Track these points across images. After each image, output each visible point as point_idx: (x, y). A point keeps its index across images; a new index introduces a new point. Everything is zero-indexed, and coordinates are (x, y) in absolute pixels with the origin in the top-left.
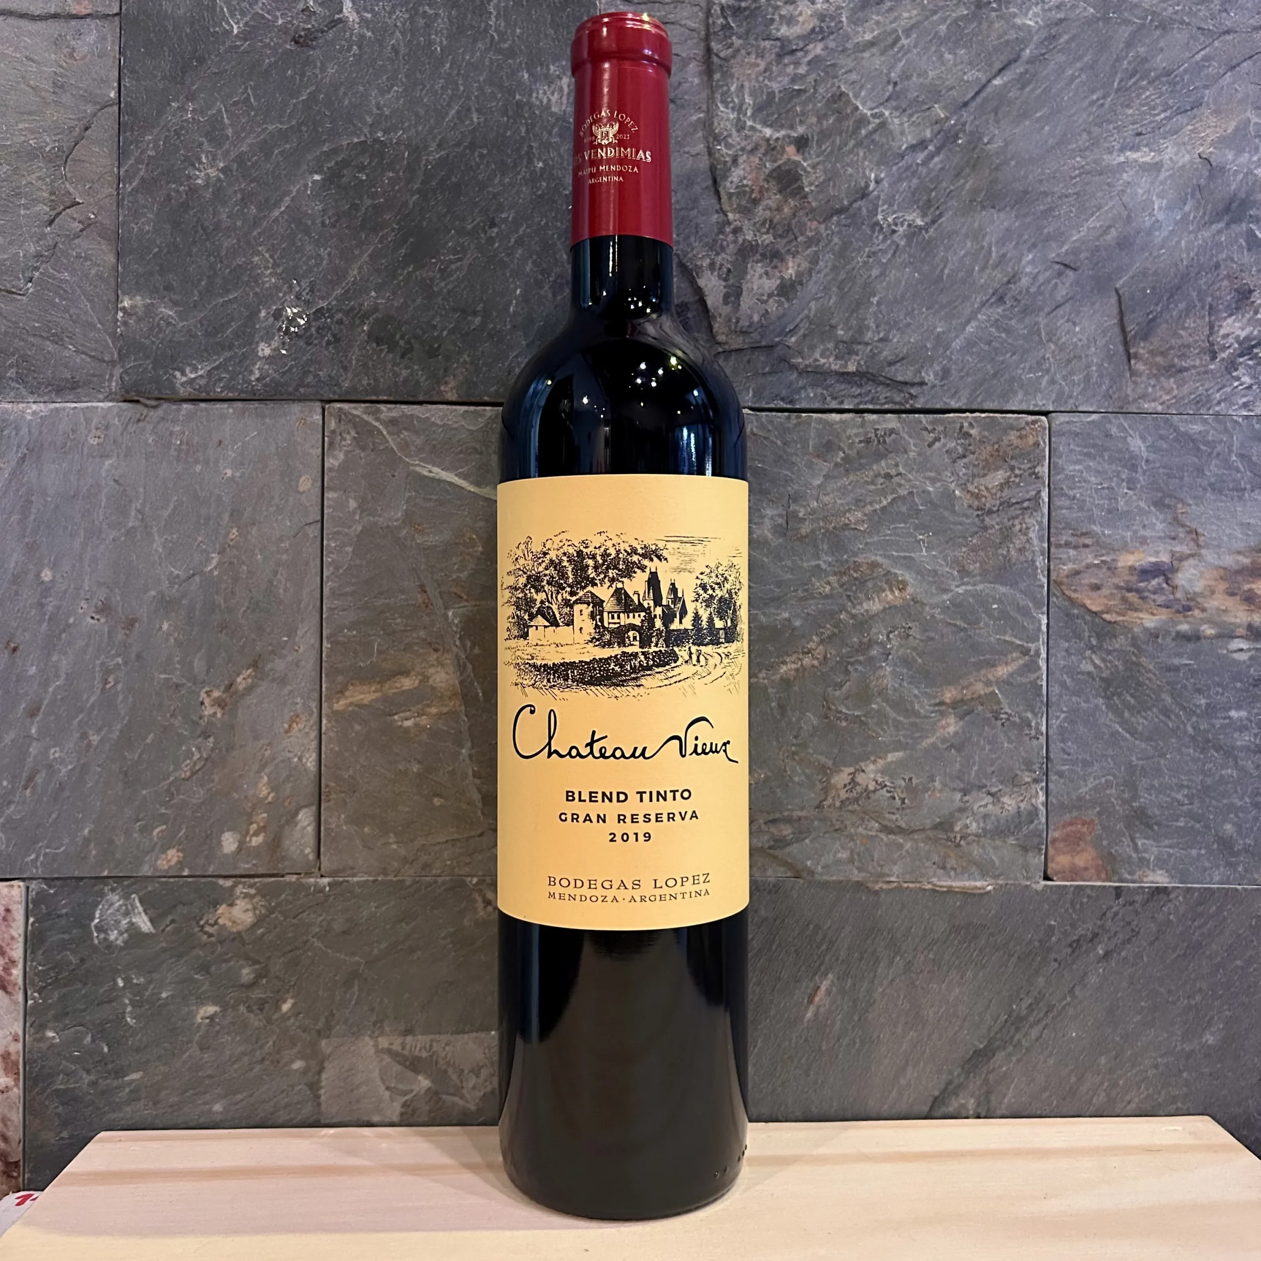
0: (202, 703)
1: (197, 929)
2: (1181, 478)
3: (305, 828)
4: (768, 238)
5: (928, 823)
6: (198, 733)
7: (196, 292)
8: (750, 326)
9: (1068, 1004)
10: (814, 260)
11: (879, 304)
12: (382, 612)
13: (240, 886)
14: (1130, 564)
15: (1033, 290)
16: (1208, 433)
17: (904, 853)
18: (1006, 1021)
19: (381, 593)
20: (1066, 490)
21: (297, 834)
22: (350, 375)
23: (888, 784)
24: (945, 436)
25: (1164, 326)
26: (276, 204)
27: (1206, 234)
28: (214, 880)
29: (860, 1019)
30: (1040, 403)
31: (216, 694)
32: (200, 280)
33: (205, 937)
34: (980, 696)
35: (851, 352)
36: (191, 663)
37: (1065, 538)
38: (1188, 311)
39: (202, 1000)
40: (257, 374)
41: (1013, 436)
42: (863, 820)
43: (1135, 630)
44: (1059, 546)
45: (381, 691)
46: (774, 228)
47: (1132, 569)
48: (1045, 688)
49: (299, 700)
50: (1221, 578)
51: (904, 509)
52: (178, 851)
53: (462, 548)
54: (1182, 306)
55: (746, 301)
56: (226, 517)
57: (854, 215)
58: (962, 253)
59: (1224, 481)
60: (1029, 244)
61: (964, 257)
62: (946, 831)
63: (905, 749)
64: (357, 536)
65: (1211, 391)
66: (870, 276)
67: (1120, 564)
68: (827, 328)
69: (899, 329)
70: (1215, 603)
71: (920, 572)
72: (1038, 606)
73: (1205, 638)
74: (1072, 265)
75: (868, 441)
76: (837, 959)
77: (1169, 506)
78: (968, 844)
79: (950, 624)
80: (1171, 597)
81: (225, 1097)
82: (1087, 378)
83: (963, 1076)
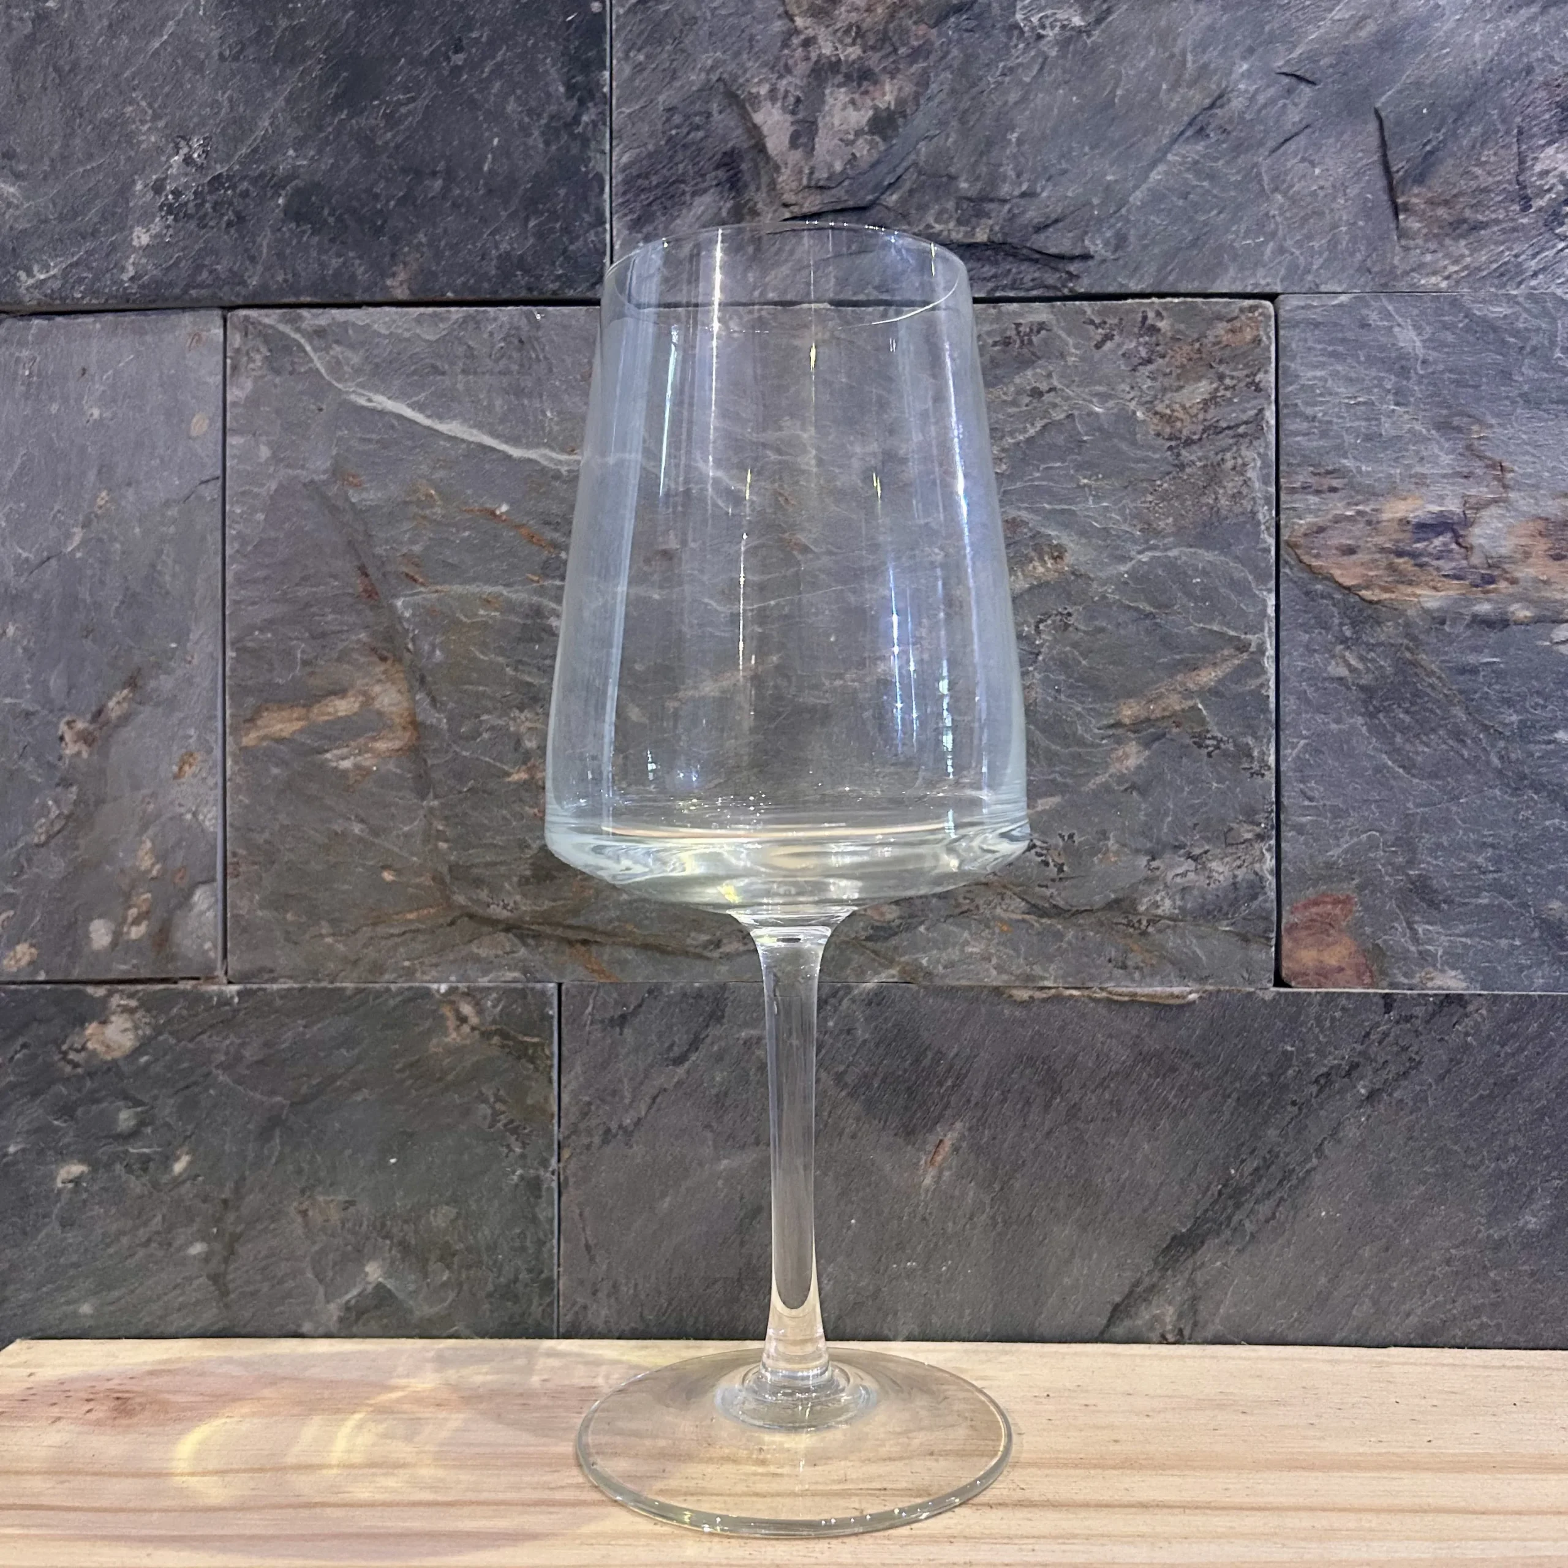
0: (62, 738)
1: (57, 1057)
2: (1476, 387)
3: (202, 913)
4: (854, 52)
5: (1098, 900)
6: (57, 780)
7: (47, 161)
8: (828, 179)
9: (1314, 1169)
10: (923, 81)
11: (1020, 142)
12: (308, 605)
13: (117, 997)
14: (1399, 515)
15: (1248, 117)
16: (1517, 320)
17: (1064, 945)
18: (1220, 1193)
19: (305, 579)
20: (1302, 407)
21: (192, 923)
22: (260, 268)
23: (1038, 843)
24: (1121, 332)
25: (1451, 161)
26: (156, 32)
27: (1511, 23)
28: (80, 987)
29: (1002, 1189)
30: (1263, 282)
31: (80, 725)
32: (51, 143)
33: (68, 1069)
34: (1174, 714)
35: (980, 214)
36: (45, 682)
37: (1301, 478)
38: (1485, 140)
39: (63, 1156)
40: (131, 271)
41: (1221, 328)
42: (1002, 896)
43: (1409, 613)
44: (1293, 491)
45: (306, 718)
46: (863, 36)
47: (1404, 522)
48: (1273, 699)
49: (192, 732)
50: (1540, 534)
51: (1060, 440)
52: (32, 946)
53: (414, 509)
54: (1476, 130)
55: (824, 143)
56: (92, 475)
57: (981, 14)
58: (1143, 64)
59: (1544, 390)
60: (1241, 49)
61: (1145, 70)
62: (1126, 913)
63: (1063, 793)
64: (271, 497)
65: (1523, 257)
66: (1006, 103)
67: (1385, 516)
68: (945, 179)
69: (1048, 180)
70: (1532, 572)
71: (1084, 533)
72: (1261, 578)
73: (1516, 623)
74: (1308, 76)
75: (1007, 342)
76: (969, 1101)
77: (1459, 429)
78: (1160, 931)
79: (1129, 607)
80: (1464, 563)
81: (96, 1293)
82: (1333, 244)
83: (1157, 1274)
